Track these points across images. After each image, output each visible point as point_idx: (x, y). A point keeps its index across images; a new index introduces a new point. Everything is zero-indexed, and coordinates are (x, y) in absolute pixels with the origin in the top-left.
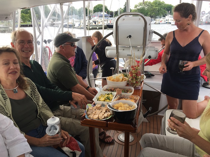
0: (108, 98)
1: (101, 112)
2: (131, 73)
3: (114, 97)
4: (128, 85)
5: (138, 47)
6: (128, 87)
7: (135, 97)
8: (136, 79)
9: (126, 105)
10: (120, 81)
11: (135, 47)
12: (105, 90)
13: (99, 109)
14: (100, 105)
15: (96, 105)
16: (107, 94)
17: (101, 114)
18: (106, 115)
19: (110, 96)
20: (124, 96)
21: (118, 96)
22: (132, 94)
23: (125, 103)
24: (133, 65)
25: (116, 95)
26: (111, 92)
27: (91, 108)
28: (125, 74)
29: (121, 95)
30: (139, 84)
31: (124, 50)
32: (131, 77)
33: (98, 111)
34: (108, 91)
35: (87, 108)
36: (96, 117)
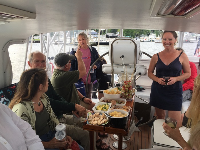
0: (105, 108)
1: (99, 119)
2: (124, 87)
3: (110, 107)
4: (121, 97)
5: (130, 65)
6: (121, 99)
7: (127, 107)
8: (128, 92)
9: (120, 113)
10: (115, 94)
11: (127, 65)
12: (102, 102)
13: (97, 116)
14: (98, 113)
15: (95, 114)
16: (104, 105)
17: (99, 120)
18: (103, 121)
19: (106, 106)
20: (118, 106)
21: (113, 107)
22: (125, 105)
23: (118, 112)
24: (126, 80)
25: (111, 106)
26: (107, 103)
27: (91, 116)
28: (119, 88)
29: (116, 105)
30: (131, 96)
31: (118, 67)
32: (124, 90)
33: (97, 118)
34: (105, 102)
35: (88, 116)
36: (96, 123)
